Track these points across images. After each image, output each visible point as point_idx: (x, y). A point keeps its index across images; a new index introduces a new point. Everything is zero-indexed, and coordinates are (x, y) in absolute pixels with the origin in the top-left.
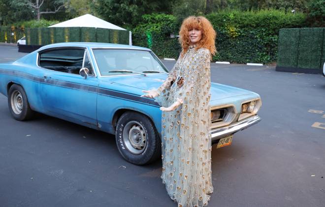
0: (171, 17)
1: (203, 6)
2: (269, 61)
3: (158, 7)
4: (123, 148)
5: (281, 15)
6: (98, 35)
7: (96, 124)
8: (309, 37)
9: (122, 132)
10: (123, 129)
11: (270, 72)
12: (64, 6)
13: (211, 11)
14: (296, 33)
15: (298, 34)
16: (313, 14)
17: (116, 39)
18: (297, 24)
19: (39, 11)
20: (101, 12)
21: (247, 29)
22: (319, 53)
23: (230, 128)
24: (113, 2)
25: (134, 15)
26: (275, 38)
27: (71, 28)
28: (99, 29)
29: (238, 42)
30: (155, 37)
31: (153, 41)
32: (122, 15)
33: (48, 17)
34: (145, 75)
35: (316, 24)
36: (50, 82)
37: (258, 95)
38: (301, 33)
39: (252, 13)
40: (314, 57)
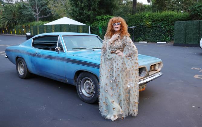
1: (131, 10)
2: (169, 40)
3: (105, 11)
4: (81, 94)
5: (175, 14)
6: (71, 28)
7: (65, 80)
8: (191, 26)
9: (80, 84)
10: (80, 83)
11: (170, 47)
12: (52, 13)
13: (135, 13)
15: (185, 24)
16: (193, 13)
17: (81, 31)
18: (184, 19)
19: (38, 16)
20: (73, 16)
21: (156, 22)
22: (198, 35)
23: (144, 80)
24: (79, 10)
25: (91, 16)
26: (172, 27)
27: (55, 25)
28: (71, 25)
29: (152, 30)
30: (104, 29)
32: (85, 17)
33: (43, 20)
34: (94, 50)
35: (195, 18)
36: (39, 56)
37: (160, 60)
38: (187, 24)
39: (159, 13)
40: (194, 37)
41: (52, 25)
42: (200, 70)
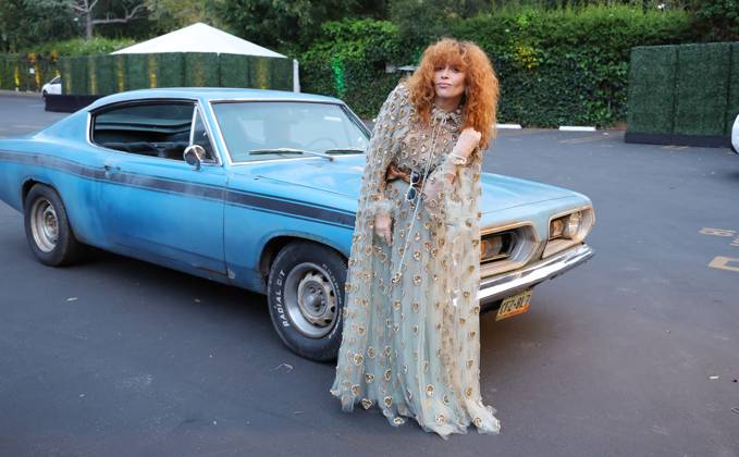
0: (387, 27)
1: (459, 1)
2: (608, 121)
3: (357, 3)
4: (286, 324)
5: (633, 17)
6: (224, 69)
7: (224, 272)
8: (698, 64)
9: (282, 288)
10: (284, 282)
11: (610, 146)
12: (145, 5)
13: (477, 11)
14: (668, 56)
15: (674, 58)
16: (707, 13)
17: (263, 79)
18: (671, 37)
19: (89, 18)
20: (229, 18)
21: (558, 49)
22: (722, 100)
23: (524, 274)
25: (304, 23)
26: (621, 69)
27: (161, 55)
28: (224, 56)
29: (540, 80)
30: (352, 72)
31: (347, 80)
32: (276, 22)
33: (110, 32)
34: (331, 160)
35: (713, 34)
36: (118, 178)
37: (586, 198)
38: (681, 56)
39: (569, 12)
40: (709, 109)
41: (146, 56)
42: (731, 239)
